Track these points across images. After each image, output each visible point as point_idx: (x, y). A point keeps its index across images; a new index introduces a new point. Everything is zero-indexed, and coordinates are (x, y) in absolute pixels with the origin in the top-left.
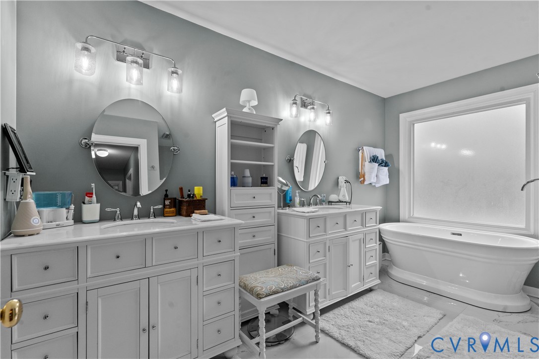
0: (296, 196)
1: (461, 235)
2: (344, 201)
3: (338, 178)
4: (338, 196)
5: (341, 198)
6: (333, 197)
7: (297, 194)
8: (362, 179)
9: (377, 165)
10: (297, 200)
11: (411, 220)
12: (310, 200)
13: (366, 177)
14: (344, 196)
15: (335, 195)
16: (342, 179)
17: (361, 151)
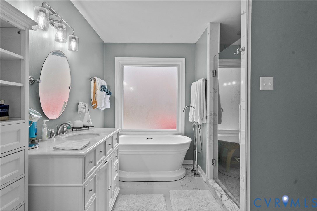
0: (44, 127)
1: (152, 139)
2: (88, 125)
3: (78, 104)
4: (83, 121)
5: (86, 124)
6: (79, 123)
7: (45, 125)
8: (95, 104)
9: (105, 93)
10: (45, 132)
11: (122, 133)
12: (58, 129)
13: (98, 103)
14: (88, 121)
15: (80, 121)
16: (81, 105)
17: (93, 81)
